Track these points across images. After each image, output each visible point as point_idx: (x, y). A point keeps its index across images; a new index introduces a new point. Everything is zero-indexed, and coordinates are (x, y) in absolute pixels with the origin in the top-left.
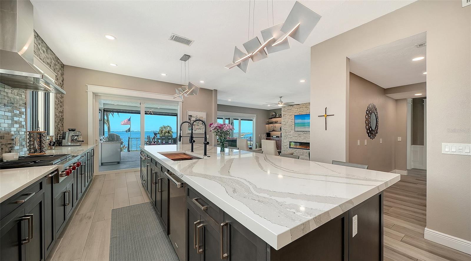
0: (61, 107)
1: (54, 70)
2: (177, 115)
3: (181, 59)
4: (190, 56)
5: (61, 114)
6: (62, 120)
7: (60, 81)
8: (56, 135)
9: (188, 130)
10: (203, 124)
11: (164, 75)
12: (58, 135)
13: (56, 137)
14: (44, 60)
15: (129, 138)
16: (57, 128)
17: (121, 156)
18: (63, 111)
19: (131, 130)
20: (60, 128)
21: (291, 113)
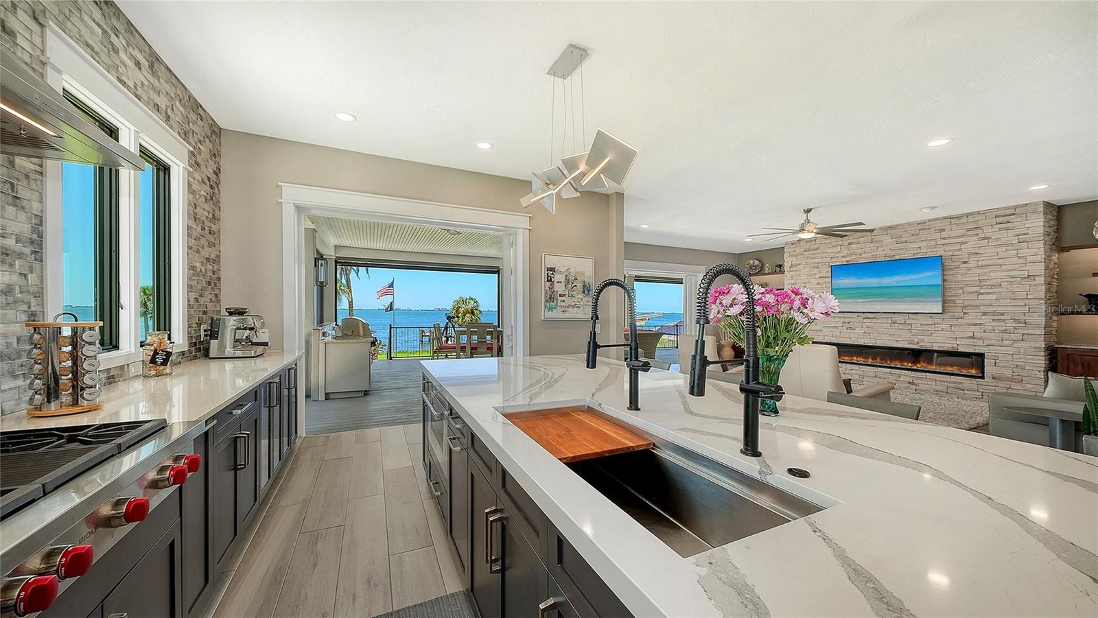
0: (211, 245)
1: (185, 135)
2: (498, 271)
3: (553, 72)
4: (585, 50)
5: (210, 267)
6: (214, 282)
7: (209, 172)
8: (194, 325)
9: (546, 309)
10: (584, 292)
11: (484, 146)
12: (199, 325)
13: (193, 332)
14: (140, 91)
15: (391, 328)
16: (195, 307)
17: (372, 371)
18: (218, 257)
19: (395, 307)
20: (210, 305)
21: (816, 260)
